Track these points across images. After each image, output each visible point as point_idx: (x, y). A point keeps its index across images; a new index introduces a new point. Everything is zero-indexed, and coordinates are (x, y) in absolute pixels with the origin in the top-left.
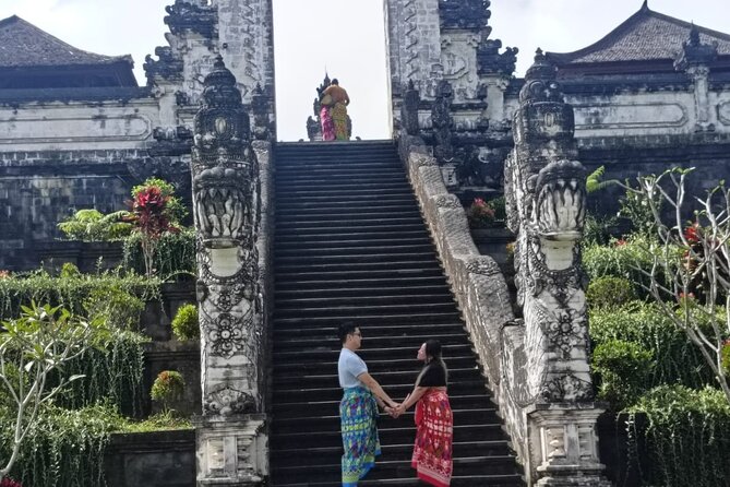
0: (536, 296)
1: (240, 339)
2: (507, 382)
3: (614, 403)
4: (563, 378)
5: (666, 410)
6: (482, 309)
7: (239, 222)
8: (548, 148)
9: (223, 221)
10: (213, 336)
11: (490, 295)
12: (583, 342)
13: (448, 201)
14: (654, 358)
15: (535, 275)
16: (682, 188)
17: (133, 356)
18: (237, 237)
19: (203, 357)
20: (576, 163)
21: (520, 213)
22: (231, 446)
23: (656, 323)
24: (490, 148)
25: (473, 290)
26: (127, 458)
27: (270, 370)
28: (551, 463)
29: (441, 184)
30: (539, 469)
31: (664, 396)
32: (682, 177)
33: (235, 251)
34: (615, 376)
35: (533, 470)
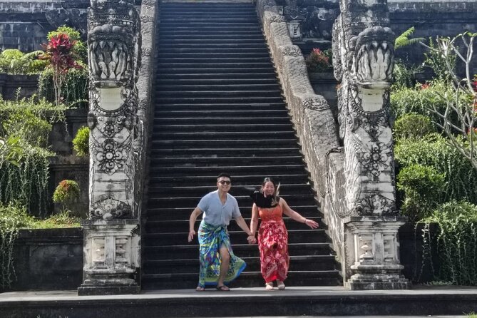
0: (353, 131)
1: (121, 160)
2: (331, 196)
3: (414, 214)
4: (373, 196)
5: (454, 221)
6: (315, 137)
7: (123, 68)
8: (366, 16)
9: (110, 67)
10: (100, 157)
11: (320, 127)
12: (389, 169)
13: (292, 51)
14: (446, 179)
15: (354, 115)
16: (471, 48)
17: (40, 167)
18: (121, 80)
19: (91, 173)
20: (386, 29)
21: (343, 66)
22: (111, 244)
23: (449, 151)
24: (327, 8)
25: (307, 122)
26: (31, 249)
27: (147, 181)
28: (361, 263)
29: (288, 37)
30: (352, 267)
31: (453, 210)
32: (472, 39)
33: (119, 90)
34: (415, 193)
35: (348, 268)
